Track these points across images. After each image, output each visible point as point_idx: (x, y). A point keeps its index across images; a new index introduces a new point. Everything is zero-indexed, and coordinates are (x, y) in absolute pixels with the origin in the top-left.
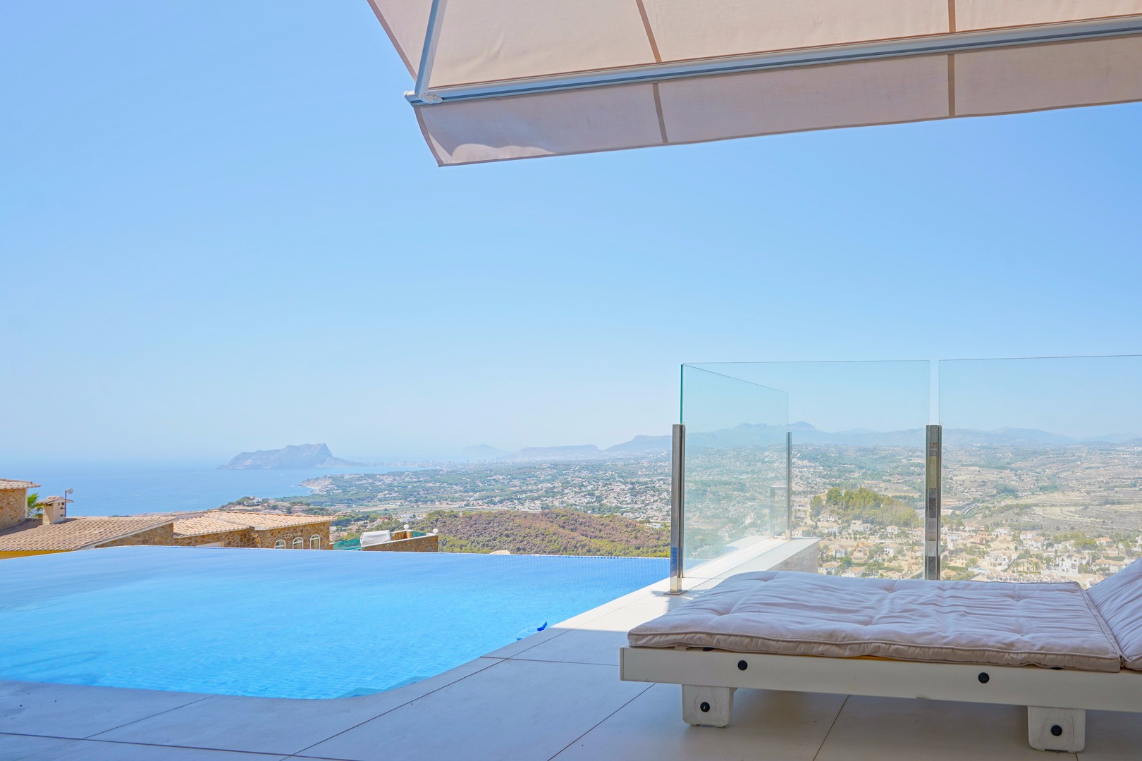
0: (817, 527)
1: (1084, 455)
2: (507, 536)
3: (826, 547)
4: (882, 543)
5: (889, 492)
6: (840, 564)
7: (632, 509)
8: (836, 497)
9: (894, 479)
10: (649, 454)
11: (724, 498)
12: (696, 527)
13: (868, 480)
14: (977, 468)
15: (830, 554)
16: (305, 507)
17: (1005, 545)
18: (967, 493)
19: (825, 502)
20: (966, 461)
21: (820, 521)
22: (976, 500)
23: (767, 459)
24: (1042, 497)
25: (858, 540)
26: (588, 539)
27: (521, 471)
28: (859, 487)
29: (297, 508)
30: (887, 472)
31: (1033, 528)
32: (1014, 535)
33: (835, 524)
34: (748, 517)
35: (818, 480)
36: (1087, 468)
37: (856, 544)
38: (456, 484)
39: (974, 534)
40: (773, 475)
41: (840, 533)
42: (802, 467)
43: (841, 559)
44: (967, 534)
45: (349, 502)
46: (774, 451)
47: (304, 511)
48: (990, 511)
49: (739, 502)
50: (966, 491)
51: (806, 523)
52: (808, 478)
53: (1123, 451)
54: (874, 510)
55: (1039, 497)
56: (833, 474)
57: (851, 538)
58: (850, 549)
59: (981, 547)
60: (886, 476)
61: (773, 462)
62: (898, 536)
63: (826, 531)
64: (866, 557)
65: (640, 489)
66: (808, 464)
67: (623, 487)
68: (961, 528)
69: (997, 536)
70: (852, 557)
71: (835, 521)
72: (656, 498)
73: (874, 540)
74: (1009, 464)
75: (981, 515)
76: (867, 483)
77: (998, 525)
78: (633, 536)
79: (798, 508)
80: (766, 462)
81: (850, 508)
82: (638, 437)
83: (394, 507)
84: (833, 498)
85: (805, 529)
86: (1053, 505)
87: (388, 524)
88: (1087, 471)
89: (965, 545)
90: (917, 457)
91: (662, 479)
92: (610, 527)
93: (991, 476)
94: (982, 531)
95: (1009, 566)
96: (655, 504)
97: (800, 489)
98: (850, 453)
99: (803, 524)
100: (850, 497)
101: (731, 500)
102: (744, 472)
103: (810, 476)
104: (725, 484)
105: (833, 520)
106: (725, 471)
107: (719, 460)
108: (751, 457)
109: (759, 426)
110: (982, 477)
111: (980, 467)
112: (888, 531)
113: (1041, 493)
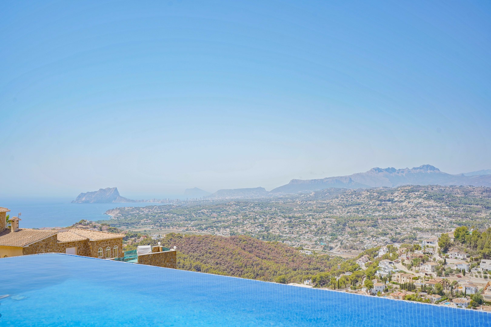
0: (445, 263)
2: (210, 253)
3: (455, 283)
6: (470, 300)
7: (290, 238)
8: (463, 236)
10: (301, 194)
11: (360, 232)
12: (339, 256)
15: (460, 290)
16: (108, 228)
19: (452, 240)
21: (448, 258)
23: (396, 199)
26: (260, 260)
27: (217, 207)
28: (487, 227)
29: (104, 227)
33: (464, 261)
34: (382, 250)
35: (445, 219)
37: (486, 282)
38: (181, 215)
40: (402, 213)
41: (470, 271)
42: (428, 207)
43: (471, 296)
45: (127, 225)
46: (402, 192)
47: (107, 230)
49: (372, 236)
51: (435, 259)
56: (459, 213)
57: (481, 277)
58: (480, 288)
61: (402, 201)
63: (455, 268)
65: (295, 222)
66: (434, 204)
67: (283, 220)
70: (483, 295)
71: (464, 259)
72: (307, 230)
78: (291, 260)
79: (427, 244)
80: (396, 201)
81: (479, 246)
82: (293, 181)
83: (149, 229)
84: (461, 237)
85: (434, 264)
87: (146, 240)
91: (311, 215)
92: (275, 251)
96: (307, 235)
97: (428, 227)
98: (476, 194)
99: (432, 260)
100: (478, 237)
101: (366, 235)
102: (376, 210)
103: (436, 215)
104: (361, 220)
105: (462, 257)
106: (360, 209)
107: (355, 200)
108: (382, 197)
109: (387, 170)
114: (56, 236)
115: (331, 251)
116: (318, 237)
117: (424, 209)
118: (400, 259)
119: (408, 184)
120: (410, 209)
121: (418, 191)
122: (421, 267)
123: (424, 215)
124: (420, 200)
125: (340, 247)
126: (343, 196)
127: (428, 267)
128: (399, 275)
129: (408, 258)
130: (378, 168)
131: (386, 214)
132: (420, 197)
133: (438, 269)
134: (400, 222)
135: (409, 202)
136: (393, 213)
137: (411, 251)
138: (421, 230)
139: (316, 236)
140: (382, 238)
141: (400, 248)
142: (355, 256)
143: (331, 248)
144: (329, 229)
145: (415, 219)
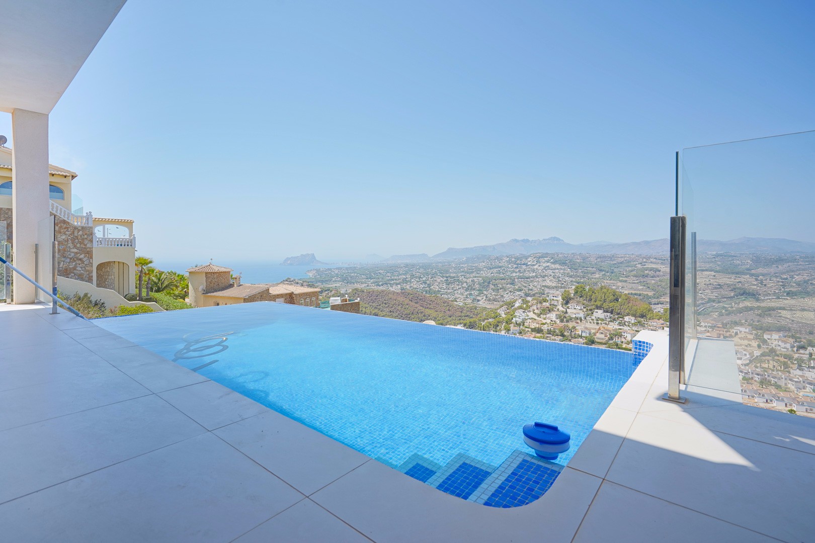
0: (566, 312)
2: (385, 304)
3: (574, 328)
4: (621, 329)
5: (626, 290)
6: (585, 341)
7: (447, 292)
8: (581, 292)
9: (629, 280)
10: (455, 259)
11: (501, 289)
12: (484, 306)
13: (608, 280)
14: (713, 273)
15: (577, 333)
16: (307, 284)
17: (746, 342)
18: (701, 293)
19: (572, 295)
21: (569, 308)
22: (710, 300)
23: (529, 263)
24: (789, 302)
25: (600, 325)
26: (424, 309)
27: (392, 268)
28: (599, 285)
29: (305, 284)
30: (624, 275)
31: (779, 329)
32: (756, 334)
33: (581, 311)
34: (517, 302)
35: (567, 279)
37: (598, 327)
38: (363, 275)
39: (710, 330)
40: (534, 274)
41: (585, 318)
42: (554, 269)
43: (586, 338)
44: (703, 329)
45: (322, 282)
46: (534, 258)
47: (307, 285)
48: (726, 310)
49: (510, 292)
50: (700, 292)
51: (558, 310)
52: (558, 277)
54: (614, 303)
55: (785, 301)
56: (579, 274)
57: (594, 323)
58: (593, 331)
60: (622, 277)
61: (534, 265)
62: (634, 324)
63: (574, 316)
64: (607, 338)
65: (451, 280)
66: (559, 267)
67: (442, 279)
70: (595, 337)
71: (581, 309)
72: (460, 287)
73: (613, 326)
74: (748, 269)
75: (717, 314)
76: (606, 282)
77: (736, 323)
78: (447, 309)
79: (552, 298)
80: (529, 265)
81: (593, 300)
82: (450, 249)
83: (338, 285)
84: (580, 292)
85: (558, 313)
87: (337, 293)
90: (651, 262)
91: (463, 275)
92: (435, 303)
93: (725, 279)
94: (718, 327)
95: (751, 361)
96: (460, 290)
97: (554, 285)
98: (592, 259)
99: (556, 310)
100: (593, 292)
101: (505, 291)
102: (514, 272)
103: (560, 275)
104: (501, 280)
105: (579, 308)
106: (501, 271)
107: (497, 263)
108: (518, 262)
109: (523, 241)
110: (717, 281)
111: (716, 272)
112: (625, 320)
113: (788, 298)
114: (269, 289)
115: (478, 303)
116: (468, 292)
117: (551, 271)
118: (531, 309)
119: (539, 251)
120: (540, 271)
121: (547, 257)
122: (548, 316)
123: (551, 275)
124: (548, 264)
125: (485, 300)
126: (488, 261)
127: (553, 316)
128: (531, 321)
129: (537, 309)
130: (516, 239)
131: (521, 275)
132: (548, 262)
133: (560, 317)
134: (532, 281)
135: (539, 266)
136: (527, 274)
137: (540, 303)
138: (548, 287)
139: (466, 291)
140: (518, 293)
141: (532, 300)
142: (497, 307)
143: (478, 301)
144: (477, 286)
145: (544, 279)
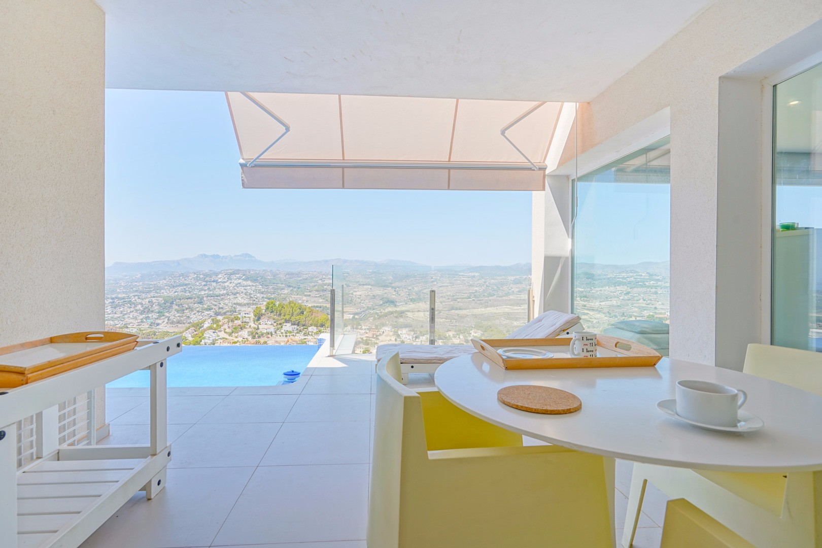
0: (258, 329)
1: (438, 278)
3: (265, 343)
4: (305, 339)
5: (310, 303)
7: (112, 318)
8: (272, 307)
9: (313, 294)
10: (126, 276)
11: (187, 309)
12: (166, 330)
13: (295, 295)
14: (370, 287)
17: (389, 338)
19: (264, 311)
20: (362, 282)
21: (260, 324)
22: (369, 308)
23: (220, 280)
24: (411, 306)
25: (288, 337)
28: (288, 300)
30: (308, 290)
31: (406, 326)
32: (394, 331)
33: (272, 326)
34: (206, 322)
35: (258, 295)
36: (440, 287)
37: (287, 340)
39: (368, 331)
40: (225, 292)
41: (276, 333)
42: (246, 286)
44: (363, 331)
46: (225, 275)
48: (378, 316)
49: (198, 311)
50: (362, 302)
51: (250, 326)
52: (250, 294)
53: (462, 275)
54: (300, 316)
55: (410, 306)
56: (269, 291)
57: (283, 336)
59: (373, 339)
60: (307, 292)
61: (225, 282)
62: (317, 333)
63: (265, 331)
65: (119, 302)
66: (250, 284)
68: (360, 327)
69: (383, 332)
71: (272, 324)
72: (132, 309)
73: (300, 337)
74: (391, 283)
75: (372, 318)
76: (294, 297)
77: (383, 325)
79: (244, 315)
80: (220, 282)
81: (283, 314)
84: (270, 308)
85: (250, 330)
86: (419, 311)
88: (441, 289)
89: (362, 339)
91: (137, 295)
93: (379, 292)
94: (373, 329)
96: (132, 314)
97: (246, 302)
98: (282, 276)
99: (248, 327)
100: (282, 307)
101: (192, 310)
102: (202, 290)
103: (252, 292)
104: (188, 299)
105: (270, 323)
106: (187, 289)
107: (182, 280)
108: (207, 279)
109: (213, 256)
110: (372, 292)
111: (372, 286)
112: (309, 330)
113: (411, 303)
115: (158, 327)
116: (144, 316)
117: (243, 288)
118: (222, 328)
119: (230, 268)
120: (231, 288)
121: (239, 274)
122: (239, 334)
123: (242, 292)
124: (240, 281)
125: (167, 323)
126: (171, 278)
127: (245, 333)
128: (221, 341)
129: (229, 327)
130: (205, 255)
131: (211, 292)
132: (239, 279)
133: (252, 334)
134: (223, 299)
135: (230, 283)
136: (217, 292)
137: (232, 321)
138: (240, 305)
139: (141, 314)
140: (207, 312)
141: (223, 319)
142: (182, 330)
143: (158, 324)
144: (156, 308)
145: (235, 296)
